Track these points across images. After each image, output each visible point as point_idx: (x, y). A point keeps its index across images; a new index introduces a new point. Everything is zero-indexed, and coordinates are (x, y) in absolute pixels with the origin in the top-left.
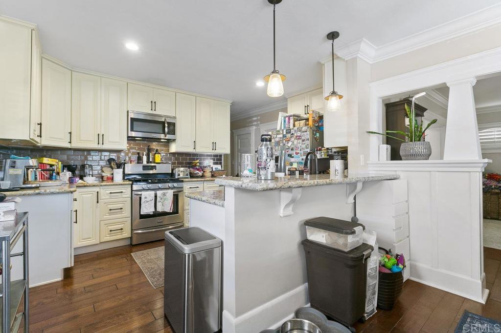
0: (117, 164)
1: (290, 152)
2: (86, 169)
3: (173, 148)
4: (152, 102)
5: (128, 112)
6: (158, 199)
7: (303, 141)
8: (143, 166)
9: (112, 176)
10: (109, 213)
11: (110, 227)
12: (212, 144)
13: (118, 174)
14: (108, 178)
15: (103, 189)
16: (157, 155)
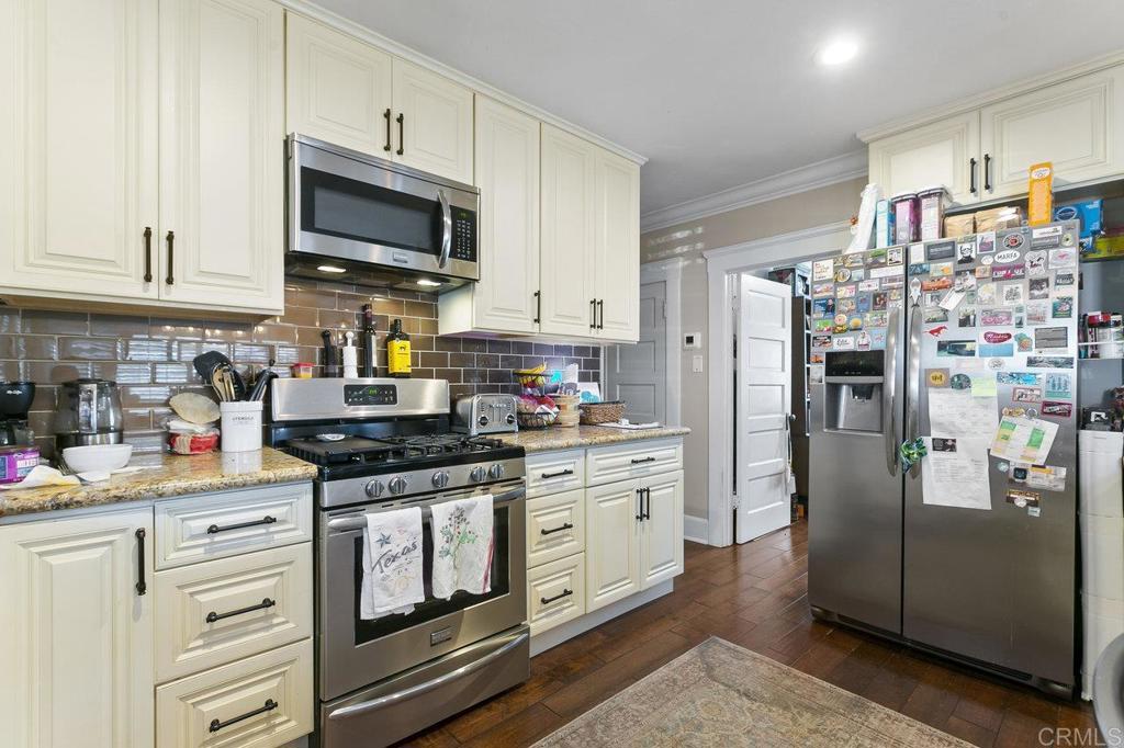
0: (237, 379)
1: (953, 333)
2: (83, 407)
3: (459, 317)
4: (387, 115)
5: (287, 143)
6: (439, 542)
7: (1036, 284)
8: (348, 388)
9: (213, 433)
10: (202, 636)
11: (205, 708)
12: (588, 308)
13: (243, 424)
14: (197, 445)
15: (170, 512)
16: (397, 344)
